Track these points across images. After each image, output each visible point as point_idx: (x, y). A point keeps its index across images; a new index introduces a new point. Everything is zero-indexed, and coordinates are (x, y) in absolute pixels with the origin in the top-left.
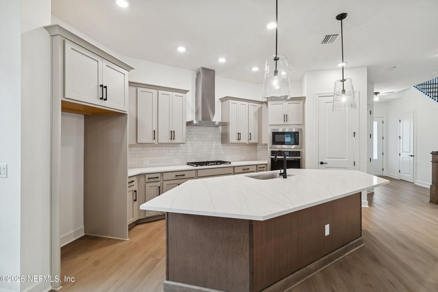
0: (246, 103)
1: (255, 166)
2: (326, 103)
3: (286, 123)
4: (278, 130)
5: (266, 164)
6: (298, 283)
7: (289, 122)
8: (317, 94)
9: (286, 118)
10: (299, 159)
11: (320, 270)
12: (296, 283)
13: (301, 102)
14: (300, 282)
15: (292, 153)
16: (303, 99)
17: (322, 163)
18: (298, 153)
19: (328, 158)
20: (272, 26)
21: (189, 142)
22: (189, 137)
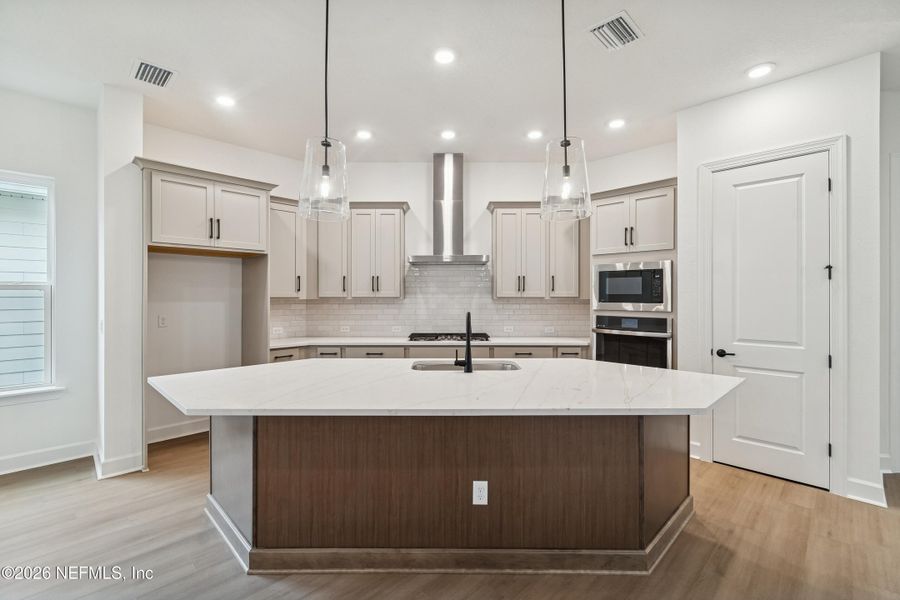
1: (552, 349)
2: (735, 186)
3: (632, 249)
4: (615, 266)
5: (585, 348)
6: (366, 570)
7: (640, 246)
8: (706, 165)
9: (629, 234)
10: (663, 341)
11: (442, 571)
12: (363, 568)
13: (669, 192)
14: (372, 570)
15: (644, 323)
16: (671, 183)
17: (722, 353)
18: (660, 324)
19: (739, 340)
21: (420, 296)
22: (421, 287)
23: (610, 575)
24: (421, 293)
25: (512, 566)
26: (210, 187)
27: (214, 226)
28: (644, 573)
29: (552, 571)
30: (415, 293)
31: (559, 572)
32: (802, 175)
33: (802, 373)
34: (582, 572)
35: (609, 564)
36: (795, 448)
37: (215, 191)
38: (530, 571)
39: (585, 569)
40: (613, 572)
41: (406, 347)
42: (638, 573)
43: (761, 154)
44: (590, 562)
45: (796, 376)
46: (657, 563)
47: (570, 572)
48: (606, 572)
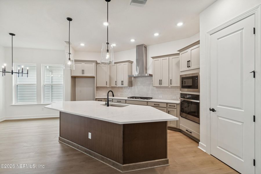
0: (167, 58)
1: (166, 104)
2: (218, 39)
3: (189, 69)
5: (177, 104)
7: (191, 68)
9: (188, 63)
16: (198, 43)
17: (213, 110)
18: (197, 97)
19: (220, 105)
20: (106, 24)
21: (136, 86)
22: (136, 84)
23: (113, 168)
24: (136, 85)
25: (94, 156)
26: (82, 63)
27: (83, 71)
28: (121, 172)
29: (101, 161)
30: (135, 85)
31: (103, 162)
32: (243, 29)
33: (243, 123)
34: (107, 164)
35: (113, 165)
36: (240, 157)
37: (83, 64)
38: (97, 159)
39: (108, 164)
40: (114, 168)
41: (126, 100)
42: (120, 171)
43: (224, 24)
44: (109, 162)
45: (240, 124)
46: (129, 171)
47: (105, 163)
48: (112, 167)
